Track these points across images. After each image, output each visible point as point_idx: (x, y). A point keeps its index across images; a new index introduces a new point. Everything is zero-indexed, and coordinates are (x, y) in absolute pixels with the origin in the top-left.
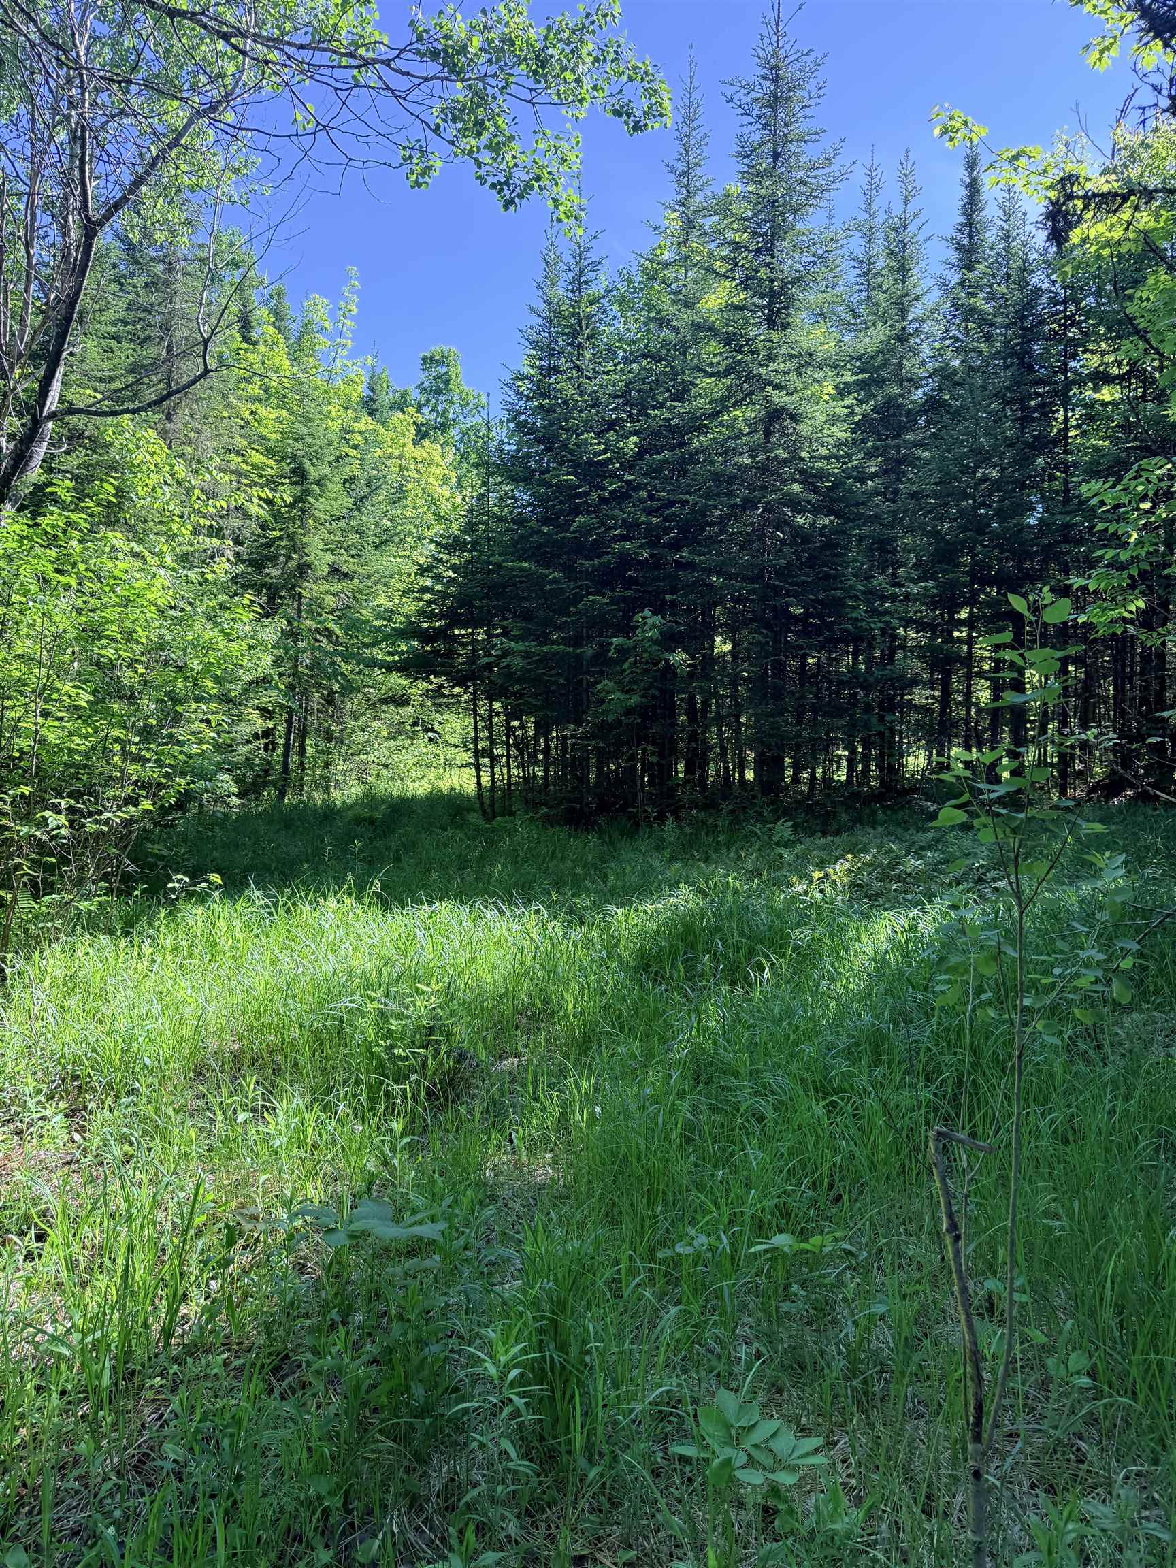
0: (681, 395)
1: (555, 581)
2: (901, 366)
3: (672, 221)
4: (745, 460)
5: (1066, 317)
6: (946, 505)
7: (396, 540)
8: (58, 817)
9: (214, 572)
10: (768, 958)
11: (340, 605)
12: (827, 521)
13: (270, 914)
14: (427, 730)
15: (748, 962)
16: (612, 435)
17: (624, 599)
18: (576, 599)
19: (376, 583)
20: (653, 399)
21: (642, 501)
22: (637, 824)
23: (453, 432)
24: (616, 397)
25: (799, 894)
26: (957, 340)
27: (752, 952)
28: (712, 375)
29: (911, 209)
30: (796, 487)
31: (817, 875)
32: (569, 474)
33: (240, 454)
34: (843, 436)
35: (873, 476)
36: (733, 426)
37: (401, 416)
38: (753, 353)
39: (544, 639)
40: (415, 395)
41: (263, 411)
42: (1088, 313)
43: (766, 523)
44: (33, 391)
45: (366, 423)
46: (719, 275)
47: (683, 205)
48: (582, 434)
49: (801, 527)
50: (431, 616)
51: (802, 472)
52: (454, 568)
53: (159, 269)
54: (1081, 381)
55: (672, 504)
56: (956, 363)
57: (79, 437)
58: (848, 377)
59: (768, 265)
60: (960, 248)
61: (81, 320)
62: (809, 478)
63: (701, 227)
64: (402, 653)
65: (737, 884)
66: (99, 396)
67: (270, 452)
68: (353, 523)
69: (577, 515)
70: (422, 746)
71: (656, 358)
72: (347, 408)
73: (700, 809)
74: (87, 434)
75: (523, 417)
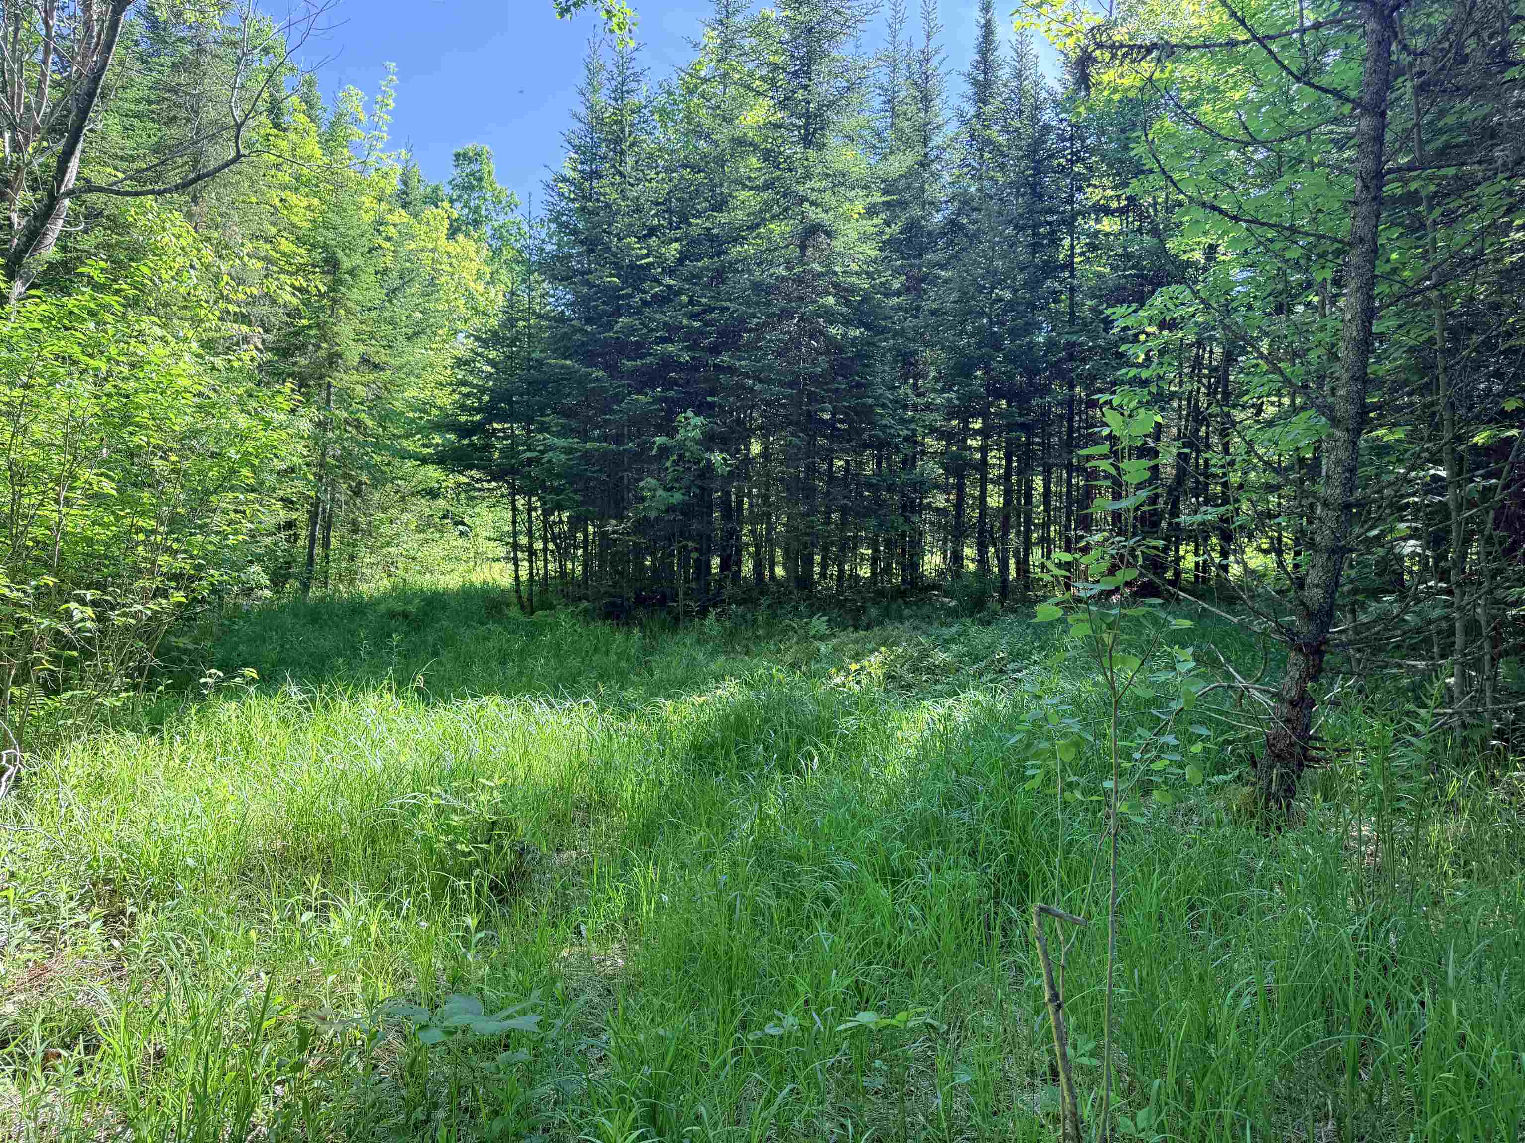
0: (719, 206)
1: (597, 379)
2: (923, 191)
3: (712, 39)
4: (781, 271)
5: (1072, 154)
6: (963, 322)
7: (428, 331)
8: (85, 609)
9: (240, 360)
10: (816, 746)
11: (371, 397)
12: (858, 333)
13: (308, 709)
14: (456, 524)
15: (797, 752)
16: (653, 241)
17: (665, 400)
18: (618, 399)
19: (407, 375)
20: (693, 208)
21: (683, 306)
22: (677, 619)
23: (486, 229)
24: (658, 204)
25: (837, 685)
26: (974, 168)
27: (800, 741)
28: (751, 189)
29: (933, 45)
30: (831, 300)
31: (854, 667)
32: (611, 276)
33: (268, 240)
34: (874, 253)
35: (898, 293)
36: (769, 239)
37: (435, 211)
38: (791, 170)
39: (585, 436)
40: (446, 190)
41: (293, 199)
42: (1092, 152)
43: (802, 332)
44: (47, 166)
45: (400, 216)
46: (758, 93)
47: (722, 24)
48: (625, 237)
49: (833, 337)
50: (471, 410)
51: (835, 285)
52: (491, 362)
53: (187, 49)
54: (1084, 214)
55: (712, 309)
56: (972, 189)
57: (97, 216)
58: (878, 198)
59: (805, 87)
60: (976, 83)
61: (103, 96)
62: (843, 292)
63: (742, 47)
64: (438, 445)
65: (781, 676)
66: (121, 175)
67: (300, 240)
68: (386, 314)
69: (620, 316)
70: (453, 540)
71: (695, 169)
72: (380, 201)
73: (739, 604)
74: (106, 213)
75: (565, 218)
